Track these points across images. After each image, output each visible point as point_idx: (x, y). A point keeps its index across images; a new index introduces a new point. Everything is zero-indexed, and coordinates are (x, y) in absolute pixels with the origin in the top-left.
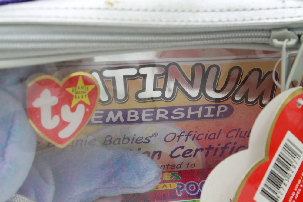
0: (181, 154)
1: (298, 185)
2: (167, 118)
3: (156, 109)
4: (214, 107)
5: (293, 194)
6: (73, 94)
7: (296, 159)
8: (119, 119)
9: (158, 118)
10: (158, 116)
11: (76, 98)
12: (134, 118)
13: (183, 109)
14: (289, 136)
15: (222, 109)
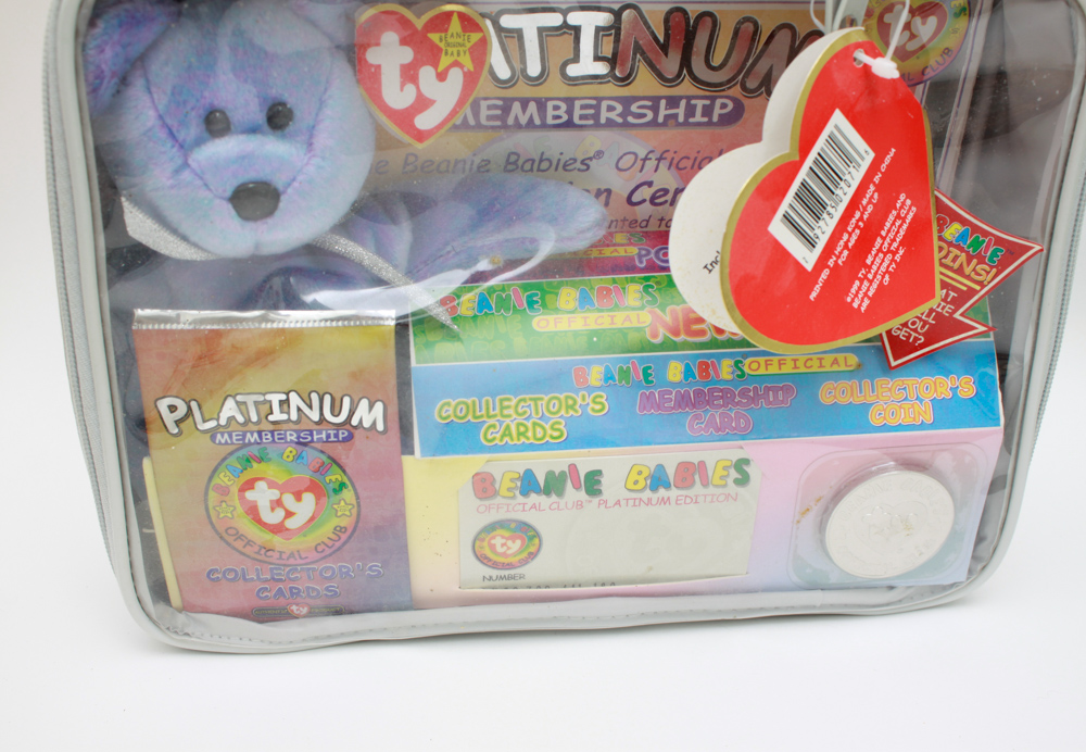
0: (648, 199)
1: (854, 221)
2: (620, 120)
3: (599, 100)
4: (707, 102)
5: (846, 237)
6: (442, 45)
7: (851, 169)
8: (531, 119)
9: (603, 121)
10: (604, 115)
11: (446, 53)
12: (559, 117)
13: (649, 103)
14: (838, 119)
15: (724, 106)
